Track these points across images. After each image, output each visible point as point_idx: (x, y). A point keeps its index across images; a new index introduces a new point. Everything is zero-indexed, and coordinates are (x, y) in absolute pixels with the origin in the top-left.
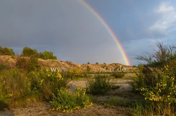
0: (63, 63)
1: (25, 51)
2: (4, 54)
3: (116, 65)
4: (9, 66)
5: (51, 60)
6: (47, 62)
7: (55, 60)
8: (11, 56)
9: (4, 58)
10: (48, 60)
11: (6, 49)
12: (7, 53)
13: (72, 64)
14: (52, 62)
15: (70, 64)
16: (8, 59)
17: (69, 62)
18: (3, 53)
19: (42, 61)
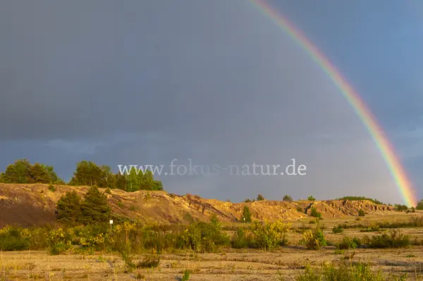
0: (177, 200)
1: (82, 170)
2: (33, 180)
3: (344, 203)
4: (43, 208)
5: (145, 192)
6: (133, 198)
7: (157, 193)
8: (48, 185)
9: (32, 191)
10: (138, 192)
11: (37, 168)
12: (39, 177)
13: (200, 203)
14: (147, 197)
15: (196, 202)
16: (42, 192)
17: (193, 198)
18: (32, 176)
19: (122, 194)
